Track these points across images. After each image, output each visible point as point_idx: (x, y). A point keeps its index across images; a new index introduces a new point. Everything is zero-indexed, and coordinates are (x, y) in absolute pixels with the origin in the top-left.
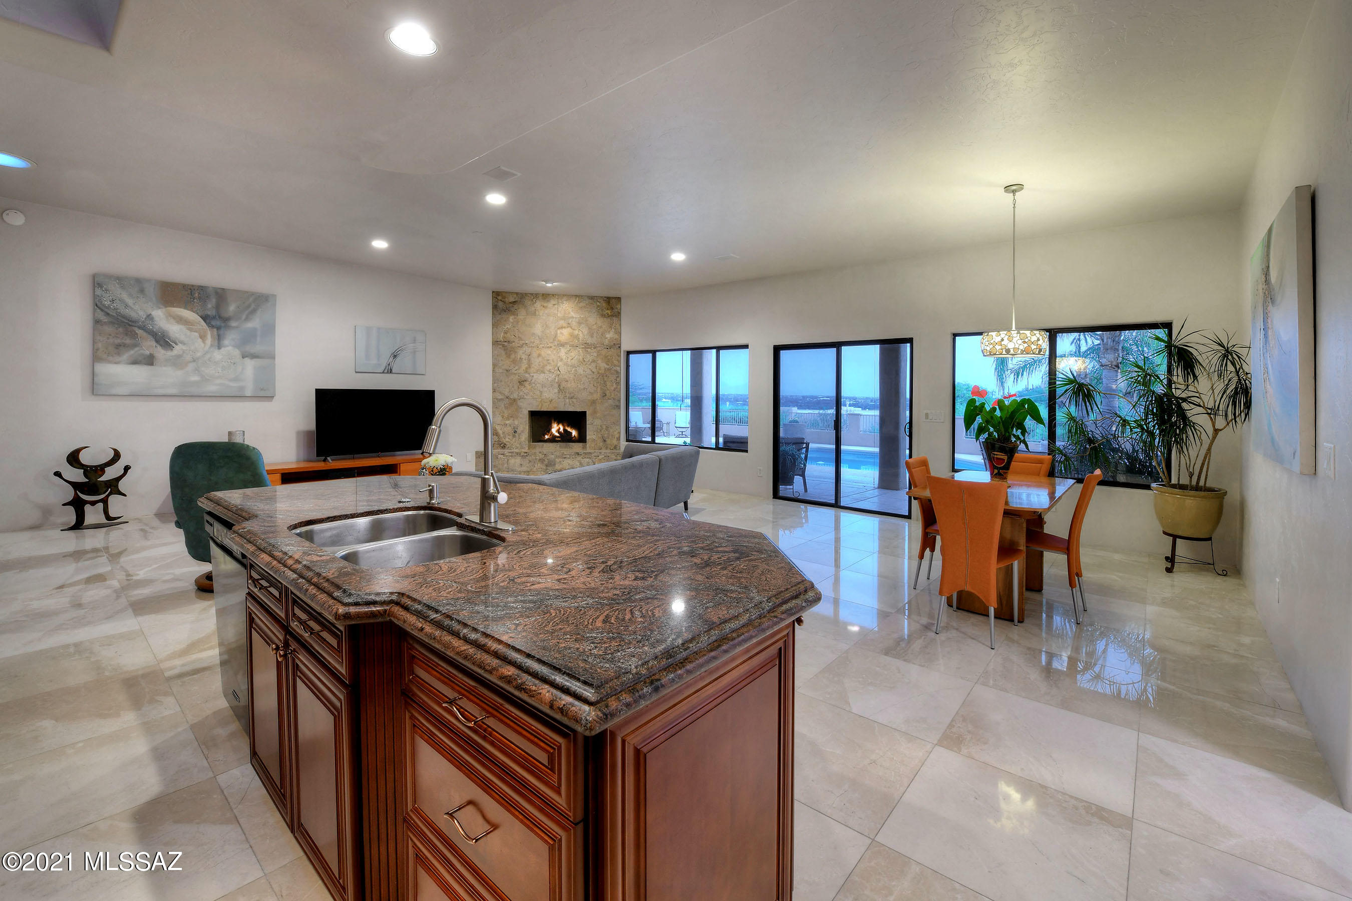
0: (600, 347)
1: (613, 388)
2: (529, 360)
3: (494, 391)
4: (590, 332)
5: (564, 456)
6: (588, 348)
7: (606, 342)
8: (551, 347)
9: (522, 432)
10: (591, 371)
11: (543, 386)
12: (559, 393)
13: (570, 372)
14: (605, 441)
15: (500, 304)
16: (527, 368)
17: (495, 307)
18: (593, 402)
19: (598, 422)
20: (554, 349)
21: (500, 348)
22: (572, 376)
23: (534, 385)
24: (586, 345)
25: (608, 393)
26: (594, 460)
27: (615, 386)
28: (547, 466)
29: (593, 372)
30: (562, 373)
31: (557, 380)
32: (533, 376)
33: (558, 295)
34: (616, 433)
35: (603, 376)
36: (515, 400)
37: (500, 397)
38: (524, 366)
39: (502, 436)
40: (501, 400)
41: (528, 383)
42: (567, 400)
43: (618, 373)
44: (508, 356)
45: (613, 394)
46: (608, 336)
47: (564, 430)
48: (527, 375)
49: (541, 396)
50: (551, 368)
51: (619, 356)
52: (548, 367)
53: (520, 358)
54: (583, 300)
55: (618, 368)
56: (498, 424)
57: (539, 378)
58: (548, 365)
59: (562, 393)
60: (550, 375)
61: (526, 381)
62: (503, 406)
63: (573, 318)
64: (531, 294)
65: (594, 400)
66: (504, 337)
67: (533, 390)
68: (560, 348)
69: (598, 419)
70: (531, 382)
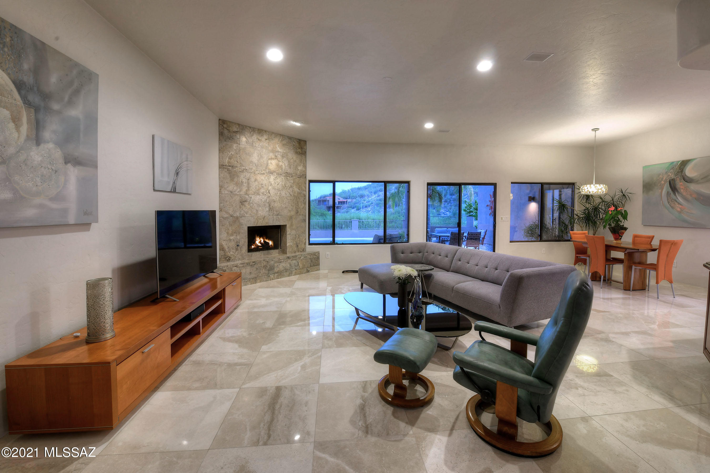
0: (295, 176)
1: (302, 207)
2: (248, 184)
3: (221, 210)
4: (289, 164)
5: (280, 261)
6: (288, 176)
7: (298, 173)
8: (264, 174)
9: (243, 245)
11: (259, 205)
12: (269, 211)
13: (277, 195)
14: (298, 246)
15: (226, 132)
16: (247, 191)
17: (221, 134)
18: (291, 218)
19: (294, 232)
20: (267, 176)
21: (226, 171)
22: (278, 198)
23: (252, 205)
24: (286, 174)
25: (299, 210)
26: (298, 261)
28: (269, 270)
29: (291, 195)
30: (271, 195)
31: (268, 201)
32: (251, 197)
33: (269, 132)
34: (304, 239)
35: (296, 198)
36: (237, 218)
37: (226, 216)
38: (244, 189)
39: (227, 250)
40: (227, 218)
41: (247, 203)
42: (275, 217)
43: (305, 196)
44: (232, 179)
45: (301, 211)
46: (299, 168)
47: (264, 241)
48: (247, 197)
49: (257, 214)
50: (264, 191)
51: (306, 184)
52: (262, 190)
53: (242, 182)
54: (285, 139)
55: (305, 192)
56: (224, 240)
57: (256, 199)
58: (262, 189)
59: (271, 211)
60: (264, 197)
61: (246, 201)
62: (228, 224)
63: (278, 152)
64: (250, 127)
65: (291, 216)
66: (229, 162)
67: (251, 209)
68: (270, 174)
69: (293, 230)
70: (249, 202)
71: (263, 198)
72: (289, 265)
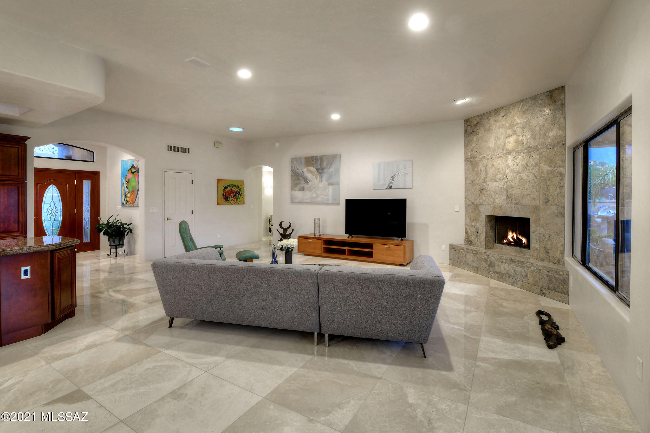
0: (542, 148)
1: (556, 193)
2: (486, 171)
3: (466, 198)
4: (533, 135)
5: (502, 260)
6: (531, 152)
7: (550, 141)
8: (501, 157)
9: (481, 233)
10: (534, 175)
11: (496, 193)
12: (507, 199)
13: (516, 179)
14: (547, 252)
15: (469, 128)
16: (484, 178)
17: (466, 132)
18: (536, 209)
19: (542, 231)
20: (503, 158)
21: (469, 163)
22: (517, 183)
23: (489, 192)
24: (529, 149)
25: (551, 199)
26: (526, 271)
27: (558, 191)
29: (536, 177)
30: (509, 179)
31: (505, 187)
32: (488, 185)
34: (559, 245)
35: (545, 180)
36: (478, 206)
37: (469, 203)
38: (483, 176)
39: (469, 234)
40: (470, 205)
41: (485, 191)
42: (513, 206)
43: (562, 175)
44: (474, 169)
45: (556, 200)
46: (551, 134)
47: (517, 237)
48: (485, 184)
49: (494, 203)
50: (501, 176)
51: (564, 155)
52: (499, 176)
53: (480, 170)
54: (527, 103)
55: (562, 170)
56: (468, 225)
57: (493, 186)
58: (499, 174)
59: (509, 199)
60: (500, 183)
61: (484, 189)
62: (471, 210)
63: (518, 124)
64: (487, 113)
65: (536, 206)
66: (471, 154)
67: (489, 197)
68: (508, 156)
69: (540, 226)
70: (487, 190)
71: (500, 185)
72: (513, 271)
